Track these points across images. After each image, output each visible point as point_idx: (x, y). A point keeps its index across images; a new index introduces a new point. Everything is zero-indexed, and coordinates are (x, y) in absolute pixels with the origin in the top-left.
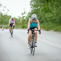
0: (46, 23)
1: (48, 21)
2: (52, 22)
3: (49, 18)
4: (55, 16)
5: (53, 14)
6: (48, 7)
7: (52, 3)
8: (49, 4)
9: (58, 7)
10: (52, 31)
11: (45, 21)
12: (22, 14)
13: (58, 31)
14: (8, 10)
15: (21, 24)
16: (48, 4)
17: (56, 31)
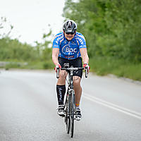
0: (99, 58)
1: (104, 53)
2: (113, 55)
3: (105, 45)
4: (120, 42)
5: (116, 36)
6: (104, 21)
7: (113, 12)
8: (107, 13)
9: (127, 20)
10: (112, 75)
11: (97, 53)
12: (44, 36)
13: (127, 77)
14: (12, 27)
15: (42, 60)
16: (104, 15)
17: (121, 76)
